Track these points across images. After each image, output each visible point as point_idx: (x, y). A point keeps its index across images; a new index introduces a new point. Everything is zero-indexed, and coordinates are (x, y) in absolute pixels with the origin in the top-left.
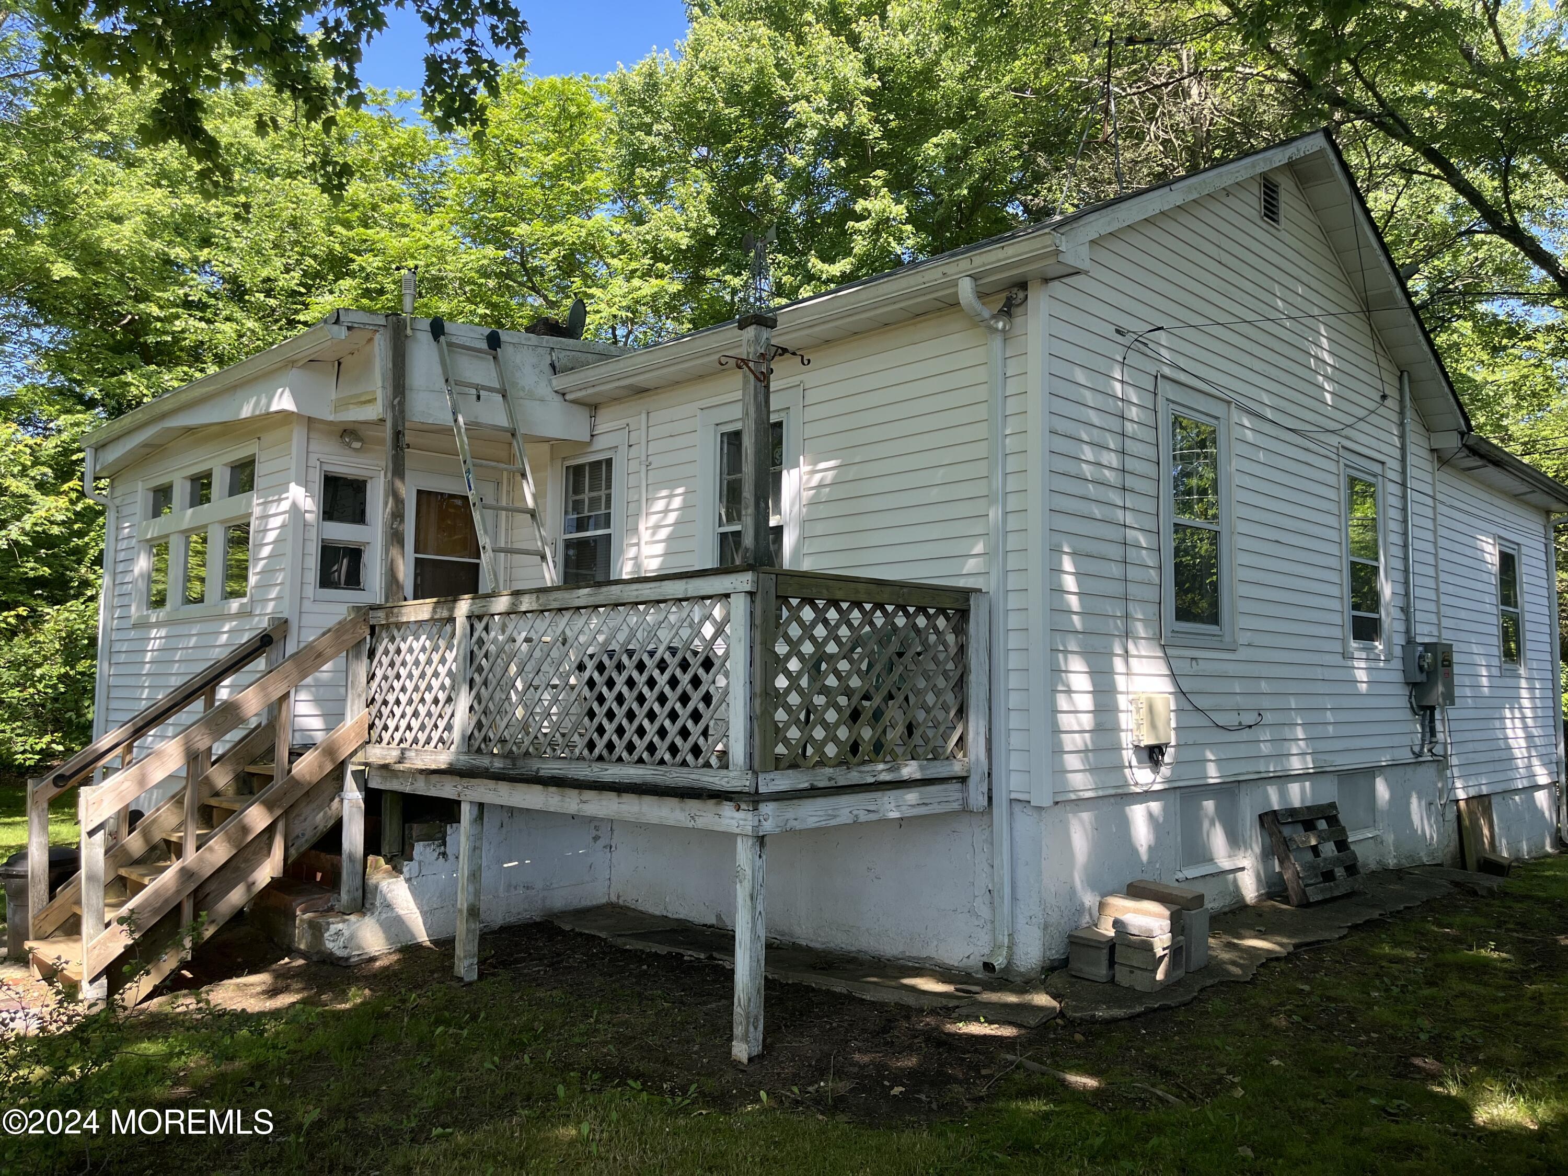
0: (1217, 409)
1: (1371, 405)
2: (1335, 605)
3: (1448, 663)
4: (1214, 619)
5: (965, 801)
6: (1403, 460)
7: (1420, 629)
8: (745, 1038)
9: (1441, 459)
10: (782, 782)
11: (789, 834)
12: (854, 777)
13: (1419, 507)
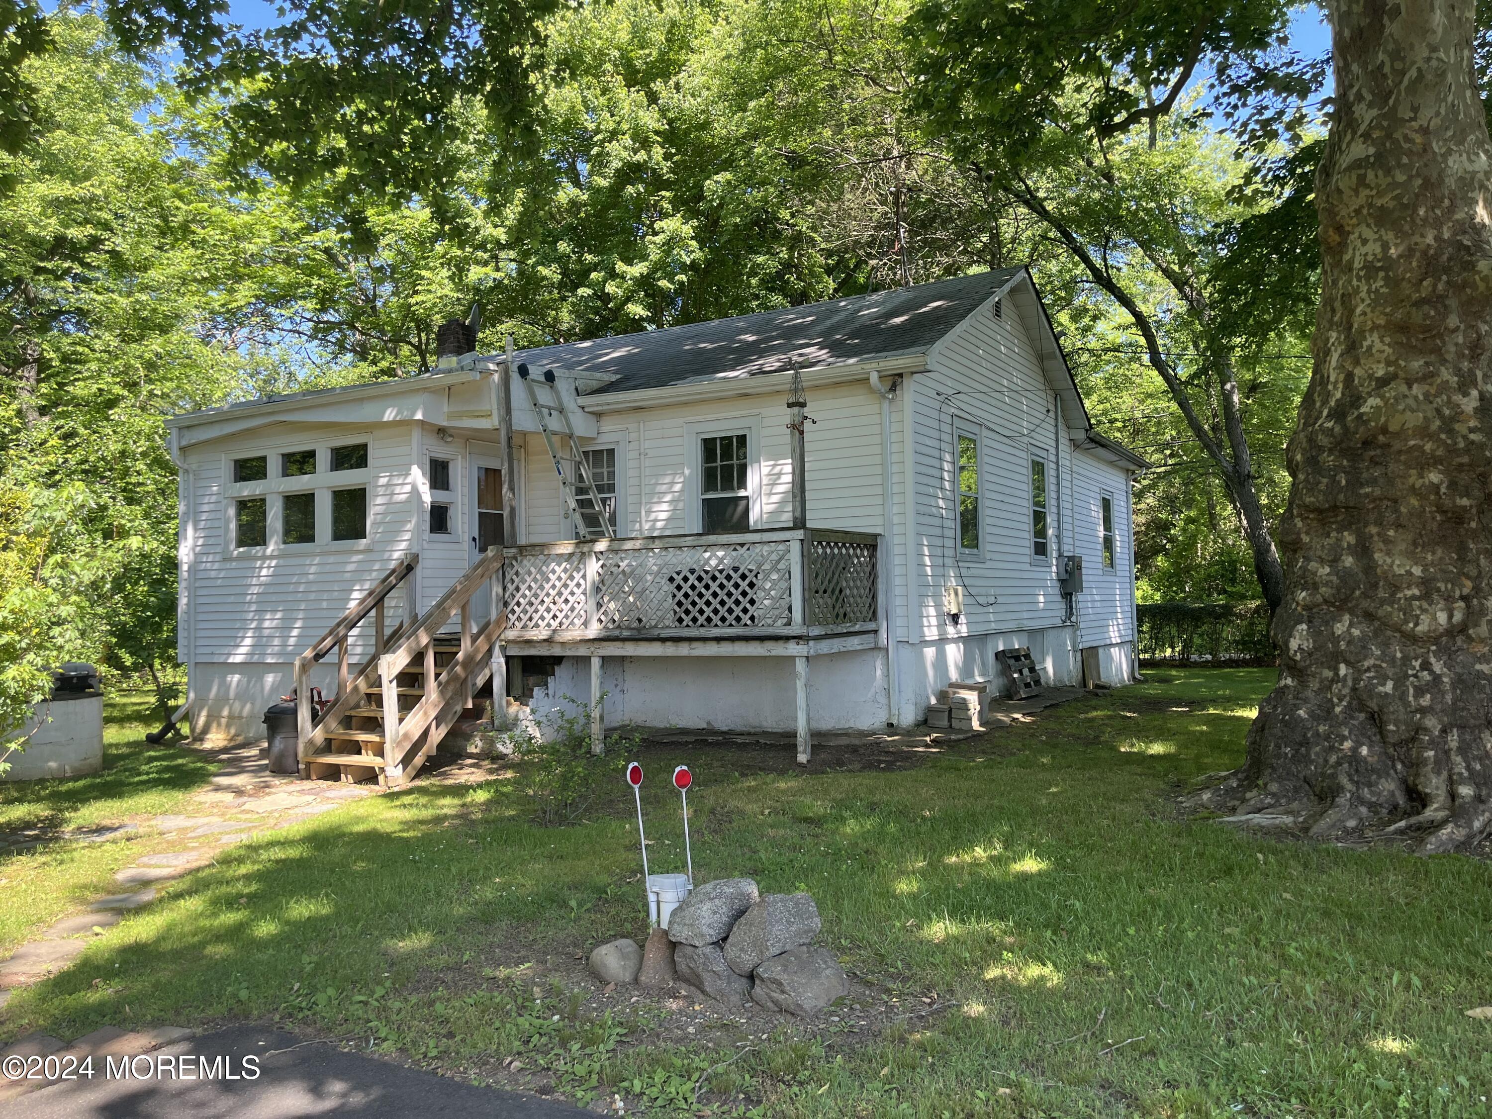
0: (976, 429)
1: (1042, 417)
2: (1026, 535)
3: (1080, 568)
4: (976, 546)
5: (876, 643)
6: (1057, 448)
7: (1066, 548)
8: (805, 752)
9: (1075, 444)
10: (816, 631)
11: (818, 657)
12: (839, 630)
13: (1065, 476)
